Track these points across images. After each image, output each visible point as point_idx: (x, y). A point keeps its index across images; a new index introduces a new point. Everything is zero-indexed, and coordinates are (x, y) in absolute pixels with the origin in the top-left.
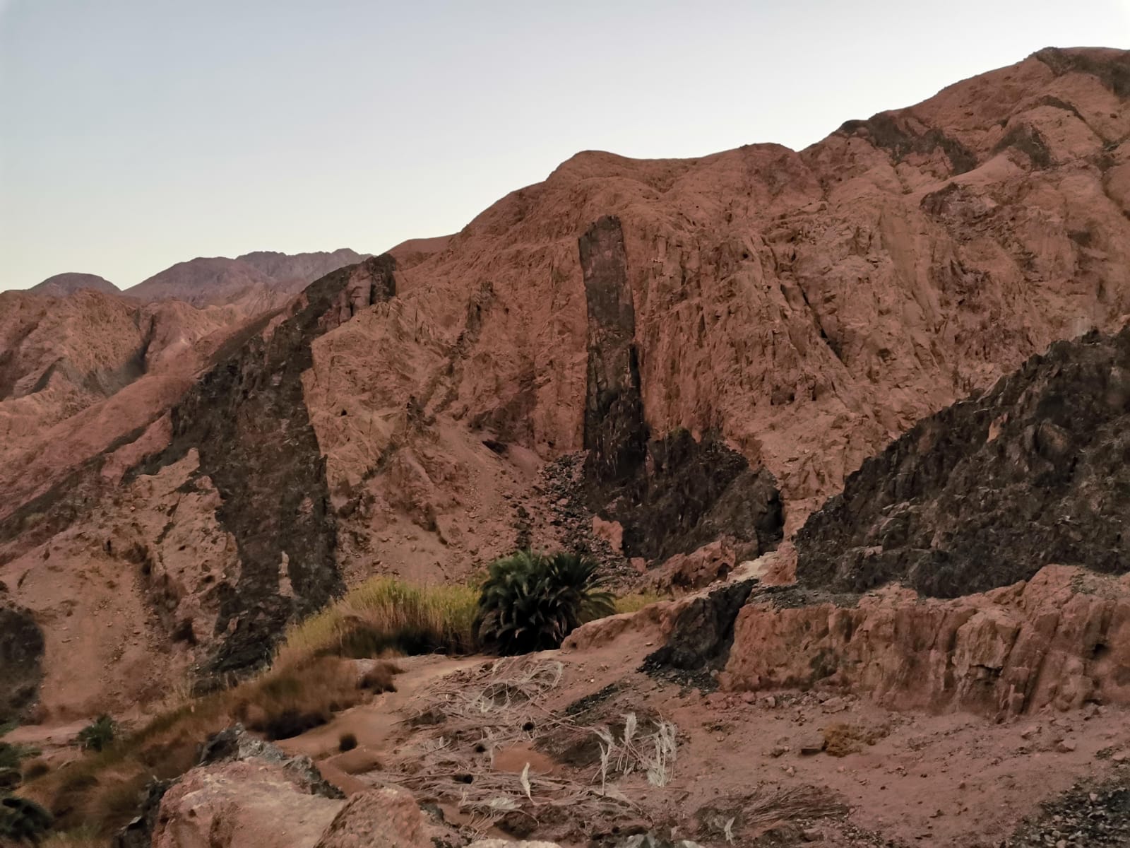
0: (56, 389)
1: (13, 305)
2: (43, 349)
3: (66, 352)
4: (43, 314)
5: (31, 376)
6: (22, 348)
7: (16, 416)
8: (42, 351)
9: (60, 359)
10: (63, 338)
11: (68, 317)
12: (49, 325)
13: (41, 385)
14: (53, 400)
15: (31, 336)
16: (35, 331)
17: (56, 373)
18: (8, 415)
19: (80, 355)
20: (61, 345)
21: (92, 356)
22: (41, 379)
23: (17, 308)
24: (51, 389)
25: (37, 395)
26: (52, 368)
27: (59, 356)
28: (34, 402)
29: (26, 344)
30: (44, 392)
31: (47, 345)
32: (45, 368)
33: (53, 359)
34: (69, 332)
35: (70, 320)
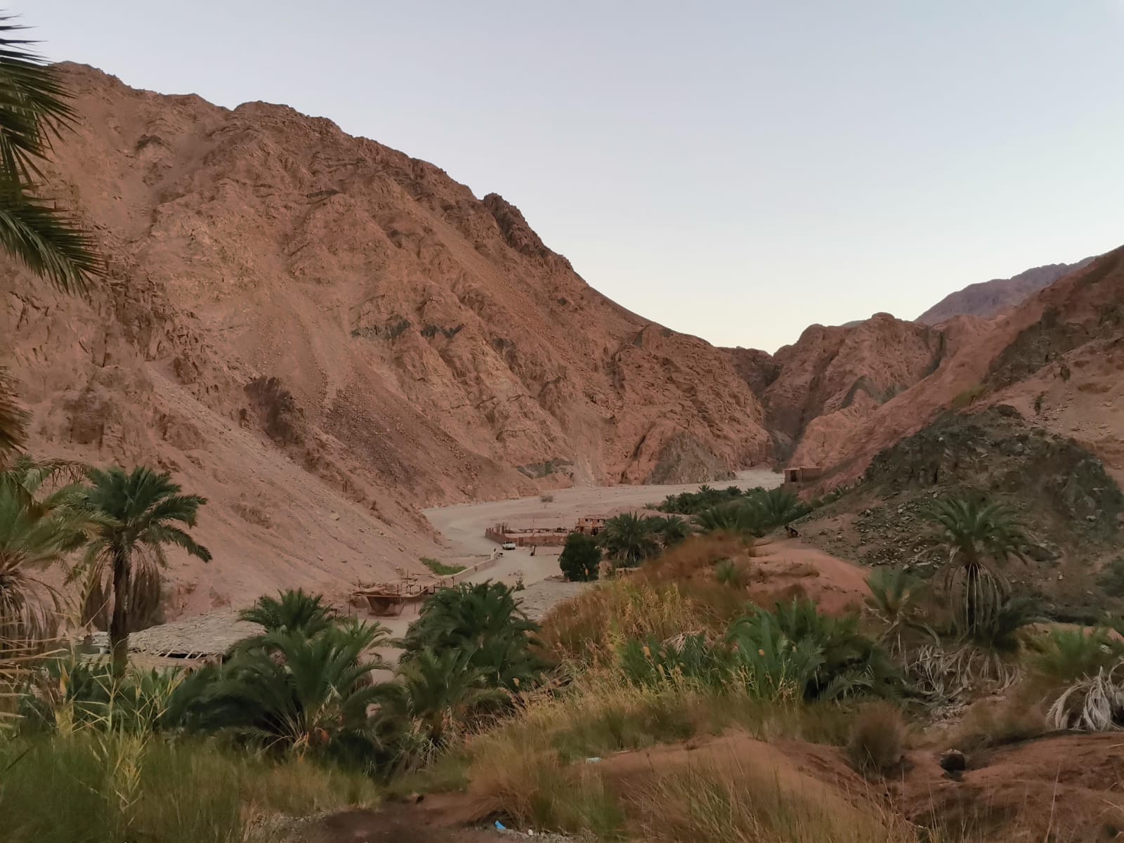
0: (860, 405)
1: (817, 337)
2: (845, 371)
3: (865, 372)
4: (842, 342)
5: (837, 396)
6: (827, 373)
7: (829, 430)
8: (845, 374)
9: (862, 378)
10: (863, 359)
11: (864, 341)
12: (848, 351)
13: (848, 402)
14: (858, 415)
15: (834, 362)
16: (837, 358)
17: (859, 391)
18: (822, 429)
19: (878, 373)
20: (860, 366)
21: (888, 375)
22: (845, 398)
23: (820, 340)
24: (857, 405)
25: (845, 410)
26: (855, 387)
27: (859, 376)
28: (843, 417)
29: (830, 369)
30: (852, 408)
31: (848, 367)
32: (848, 388)
33: (855, 379)
34: (866, 353)
35: (866, 343)
